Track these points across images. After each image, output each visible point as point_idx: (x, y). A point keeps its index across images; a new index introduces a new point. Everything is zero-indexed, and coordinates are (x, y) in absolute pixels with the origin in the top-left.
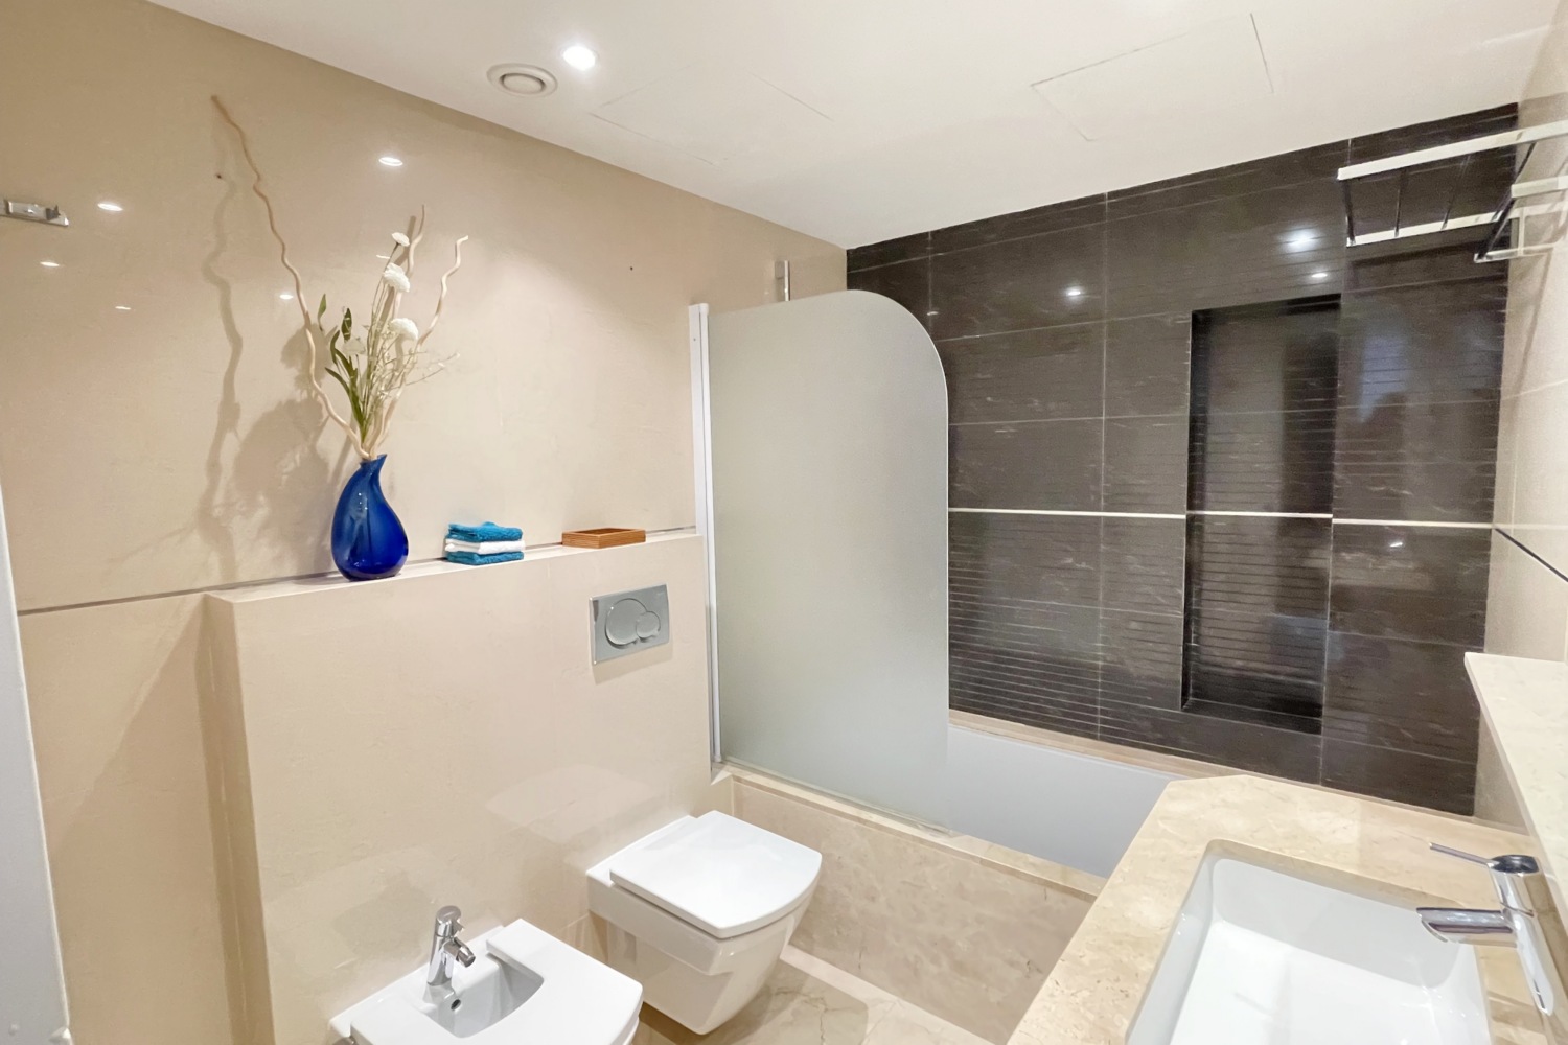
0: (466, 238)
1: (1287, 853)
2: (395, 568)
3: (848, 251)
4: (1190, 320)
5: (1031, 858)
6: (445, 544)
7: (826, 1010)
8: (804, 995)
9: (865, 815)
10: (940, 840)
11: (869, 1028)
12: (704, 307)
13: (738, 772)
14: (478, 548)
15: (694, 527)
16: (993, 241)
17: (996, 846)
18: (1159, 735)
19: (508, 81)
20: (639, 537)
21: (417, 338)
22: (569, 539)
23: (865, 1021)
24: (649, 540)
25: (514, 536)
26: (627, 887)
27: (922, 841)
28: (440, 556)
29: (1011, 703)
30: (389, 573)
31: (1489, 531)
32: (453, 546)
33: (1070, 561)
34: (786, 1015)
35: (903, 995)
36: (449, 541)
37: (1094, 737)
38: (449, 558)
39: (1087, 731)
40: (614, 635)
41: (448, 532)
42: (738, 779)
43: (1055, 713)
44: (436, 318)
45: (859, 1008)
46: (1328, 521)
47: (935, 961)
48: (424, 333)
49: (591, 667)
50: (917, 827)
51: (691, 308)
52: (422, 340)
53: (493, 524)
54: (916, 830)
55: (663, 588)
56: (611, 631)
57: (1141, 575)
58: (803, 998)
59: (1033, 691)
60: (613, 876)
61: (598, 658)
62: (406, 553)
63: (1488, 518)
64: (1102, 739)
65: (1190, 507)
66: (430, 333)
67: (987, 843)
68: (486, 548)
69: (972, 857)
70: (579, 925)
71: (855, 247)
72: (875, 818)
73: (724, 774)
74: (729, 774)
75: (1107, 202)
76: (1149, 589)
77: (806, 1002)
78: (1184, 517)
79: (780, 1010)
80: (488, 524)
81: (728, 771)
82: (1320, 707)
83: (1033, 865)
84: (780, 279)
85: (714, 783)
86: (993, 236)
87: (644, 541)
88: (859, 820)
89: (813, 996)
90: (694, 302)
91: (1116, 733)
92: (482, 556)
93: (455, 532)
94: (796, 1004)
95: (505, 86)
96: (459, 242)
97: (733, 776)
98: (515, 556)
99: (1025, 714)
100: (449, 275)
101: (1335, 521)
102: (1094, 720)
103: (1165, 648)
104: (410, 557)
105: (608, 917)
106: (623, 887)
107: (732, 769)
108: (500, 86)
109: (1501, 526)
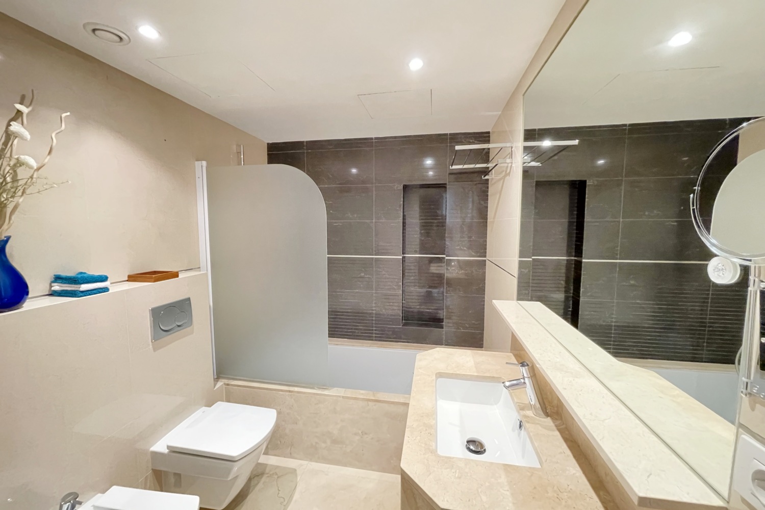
0: (68, 114)
1: (458, 372)
2: (20, 304)
3: (268, 144)
4: (402, 188)
5: (362, 392)
6: (51, 286)
7: (278, 477)
8: (267, 474)
9: (291, 389)
10: (326, 392)
11: (298, 479)
12: (204, 163)
13: (226, 381)
14: (80, 288)
15: (200, 268)
16: (331, 149)
17: (347, 390)
18: (395, 336)
19: (97, 32)
20: (175, 275)
21: (35, 168)
22: (132, 278)
23: (296, 475)
24: (181, 276)
25: (103, 279)
26: (175, 450)
27: (317, 394)
28: (47, 293)
29: (342, 331)
30: (16, 307)
31: (485, 260)
32: (57, 287)
33: (363, 275)
34: (260, 485)
35: (311, 460)
36: (53, 284)
37: (372, 340)
38: (53, 294)
39: (369, 338)
40: (163, 325)
41: (53, 279)
42: (228, 385)
43: (358, 333)
44: (48, 157)
45: (293, 472)
46: (444, 258)
47: (325, 442)
48: (40, 165)
49: (151, 343)
50: (314, 389)
51: (196, 162)
52: (38, 169)
53: (85, 273)
54: (315, 390)
55: (189, 299)
56: (161, 324)
57: (388, 278)
58: (267, 475)
59: (350, 325)
60: (168, 447)
61: (155, 338)
62: (27, 293)
63: (485, 257)
64: (376, 340)
65: (403, 254)
66: (44, 166)
67: (344, 389)
68: (84, 287)
69: (339, 396)
70: (146, 478)
71: (271, 142)
72: (296, 389)
73: (220, 384)
74: (222, 383)
75: (374, 141)
76: (389, 283)
77: (268, 477)
78: (401, 257)
79: (257, 484)
80: (81, 273)
81: (222, 382)
82: (443, 319)
83: (362, 394)
84: (239, 153)
85: (215, 388)
86: (331, 147)
87: (178, 277)
88: (290, 391)
89: (271, 473)
90: (197, 160)
91: (380, 337)
92: (82, 292)
93: (58, 279)
94: (264, 479)
95: (95, 35)
96: (64, 115)
97: (225, 384)
98: (105, 290)
99: (347, 335)
100: (57, 133)
101: (447, 258)
102: (372, 333)
103: (396, 304)
104: (30, 295)
105: (162, 469)
106: (174, 451)
107: (223, 380)
108: (92, 34)
109: (489, 259)
